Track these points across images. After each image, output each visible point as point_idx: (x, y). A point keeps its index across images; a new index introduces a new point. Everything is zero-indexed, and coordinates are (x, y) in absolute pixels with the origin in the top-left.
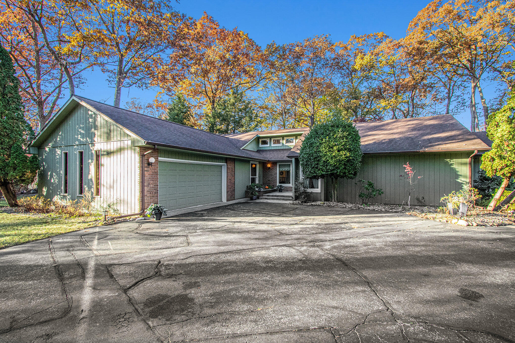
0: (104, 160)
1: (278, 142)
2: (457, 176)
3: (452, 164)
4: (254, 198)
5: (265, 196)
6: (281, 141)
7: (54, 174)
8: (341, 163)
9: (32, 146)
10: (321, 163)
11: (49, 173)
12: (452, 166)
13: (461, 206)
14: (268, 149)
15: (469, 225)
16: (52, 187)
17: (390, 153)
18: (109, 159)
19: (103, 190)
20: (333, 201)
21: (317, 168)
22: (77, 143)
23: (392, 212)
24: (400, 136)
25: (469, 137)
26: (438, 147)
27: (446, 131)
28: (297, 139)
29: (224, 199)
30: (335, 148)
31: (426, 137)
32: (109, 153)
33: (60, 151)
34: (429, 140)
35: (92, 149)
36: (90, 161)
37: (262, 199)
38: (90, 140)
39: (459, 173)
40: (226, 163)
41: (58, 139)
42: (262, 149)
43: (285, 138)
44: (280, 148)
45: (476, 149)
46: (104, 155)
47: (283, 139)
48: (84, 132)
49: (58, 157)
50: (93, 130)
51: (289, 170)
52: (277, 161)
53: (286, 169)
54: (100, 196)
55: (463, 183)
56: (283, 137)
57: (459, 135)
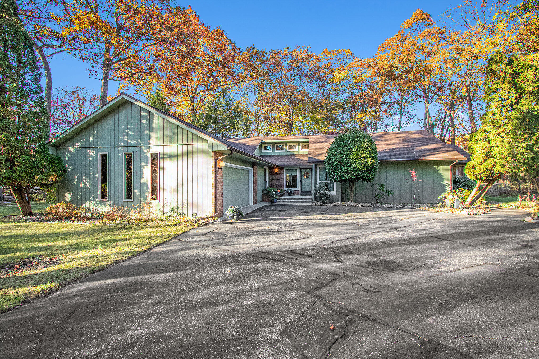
0: (163, 163)
1: (282, 148)
2: (442, 179)
3: (439, 170)
4: (275, 201)
5: (282, 199)
6: (284, 147)
7: (85, 178)
8: (367, 169)
9: (52, 146)
10: (351, 169)
11: (76, 177)
12: (439, 172)
13: (455, 202)
14: (271, 154)
15: (468, 214)
16: (81, 192)
17: (396, 161)
18: (171, 163)
19: (162, 195)
20: (350, 201)
21: (346, 173)
22: (122, 144)
23: (405, 208)
24: (397, 146)
25: (448, 149)
26: (430, 156)
27: (430, 144)
28: (300, 146)
29: (251, 203)
30: (363, 156)
31: (418, 148)
32: (171, 157)
33: (94, 152)
34: (421, 150)
35: (146, 151)
36: (143, 164)
37: (279, 202)
38: (143, 142)
39: (443, 177)
40: (253, 167)
41: (91, 139)
42: (264, 154)
43: (288, 144)
44: (283, 154)
45: (457, 159)
46: (163, 158)
47: (286, 145)
48: (133, 134)
49: (91, 159)
50: (147, 132)
51: (295, 174)
52: (283, 166)
53: (293, 174)
54: (158, 201)
55: (446, 185)
56: (286, 143)
57: (441, 148)
